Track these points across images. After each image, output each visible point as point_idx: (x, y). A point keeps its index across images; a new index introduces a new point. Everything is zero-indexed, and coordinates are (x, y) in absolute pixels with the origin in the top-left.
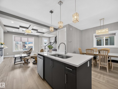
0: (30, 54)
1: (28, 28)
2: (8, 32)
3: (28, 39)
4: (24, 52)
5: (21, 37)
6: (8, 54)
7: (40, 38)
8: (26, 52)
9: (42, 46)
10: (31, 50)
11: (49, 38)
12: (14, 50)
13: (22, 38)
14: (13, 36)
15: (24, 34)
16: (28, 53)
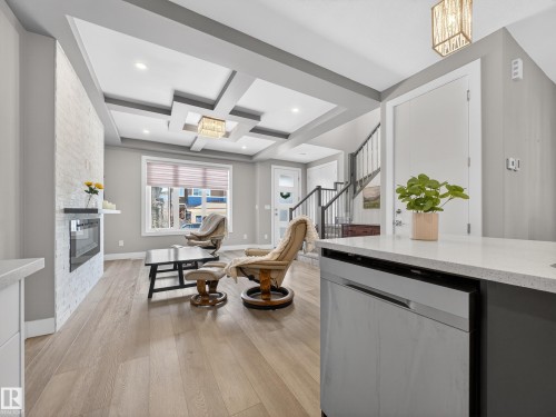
0: (215, 247)
1: (211, 105)
2: (122, 139)
3: (205, 174)
4: (189, 238)
5: (176, 166)
6: (121, 243)
7: (259, 169)
8: (200, 238)
9: (267, 207)
10: (220, 230)
11: (305, 166)
12: (149, 229)
13: (181, 169)
14: (145, 158)
15: (188, 148)
16: (208, 242)
